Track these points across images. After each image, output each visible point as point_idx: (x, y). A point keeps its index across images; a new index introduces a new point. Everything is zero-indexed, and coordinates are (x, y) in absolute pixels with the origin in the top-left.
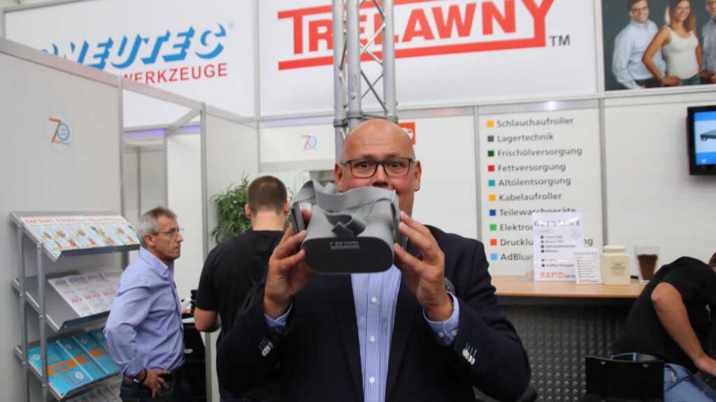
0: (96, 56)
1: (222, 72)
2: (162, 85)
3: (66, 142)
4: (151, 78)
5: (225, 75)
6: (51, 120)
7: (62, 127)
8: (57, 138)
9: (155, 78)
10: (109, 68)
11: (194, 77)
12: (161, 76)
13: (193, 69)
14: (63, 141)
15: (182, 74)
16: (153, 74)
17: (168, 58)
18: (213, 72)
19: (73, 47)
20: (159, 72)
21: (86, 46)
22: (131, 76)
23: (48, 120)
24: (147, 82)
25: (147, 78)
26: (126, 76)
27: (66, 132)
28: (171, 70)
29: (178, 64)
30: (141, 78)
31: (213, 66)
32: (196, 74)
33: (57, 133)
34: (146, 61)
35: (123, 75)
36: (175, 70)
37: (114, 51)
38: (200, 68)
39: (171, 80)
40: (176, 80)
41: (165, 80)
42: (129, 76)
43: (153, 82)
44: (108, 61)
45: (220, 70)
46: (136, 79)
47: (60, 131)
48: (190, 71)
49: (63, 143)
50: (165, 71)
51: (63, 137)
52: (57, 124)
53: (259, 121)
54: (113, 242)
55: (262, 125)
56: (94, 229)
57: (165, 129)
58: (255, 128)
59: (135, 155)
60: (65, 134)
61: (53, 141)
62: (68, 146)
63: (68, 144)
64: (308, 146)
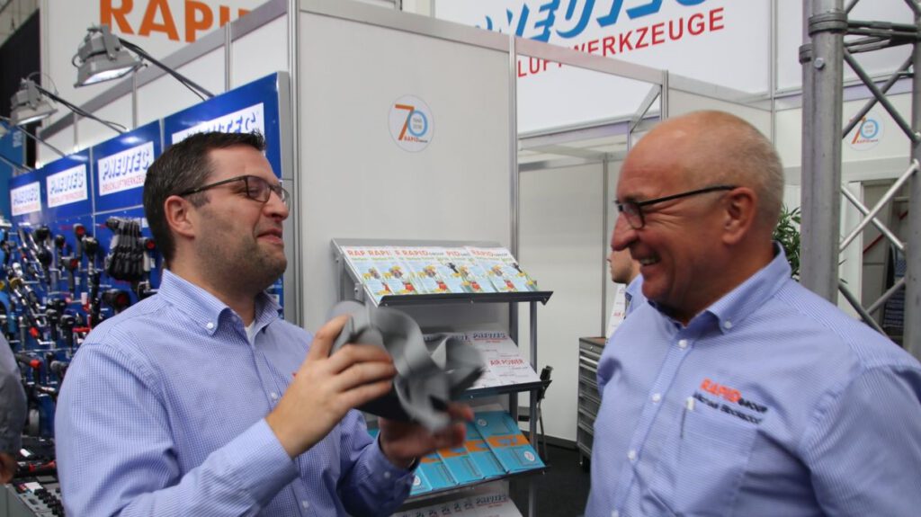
0: (538, 25)
1: (716, 24)
3: (420, 138)
4: (610, 47)
5: (721, 27)
6: (398, 107)
7: (416, 116)
8: (407, 133)
9: (616, 47)
10: (554, 39)
11: (672, 37)
12: (624, 41)
13: (671, 24)
14: (416, 137)
15: (654, 35)
16: (613, 39)
17: (634, 13)
18: (702, 25)
19: (510, 15)
20: (621, 36)
21: (525, 12)
22: (583, 46)
23: (394, 106)
24: (605, 54)
25: (605, 47)
26: (576, 48)
27: (423, 124)
28: (638, 31)
29: (648, 21)
30: (596, 49)
31: (701, 16)
32: (676, 32)
33: (407, 125)
34: (604, 22)
35: (573, 47)
36: (645, 30)
37: (560, 13)
38: (681, 21)
39: (638, 46)
40: (647, 45)
41: (630, 48)
42: (580, 48)
43: (613, 52)
44: (552, 29)
45: (712, 20)
46: (590, 50)
47: (412, 123)
48: (666, 29)
49: (417, 140)
50: (629, 34)
51: (418, 131)
52: (408, 112)
53: (775, 98)
54: (478, 287)
55: (779, 105)
56: (452, 267)
57: (628, 122)
58: (768, 111)
59: (600, 166)
60: (420, 127)
61: (400, 138)
62: (425, 144)
63: (426, 142)
64: (860, 138)
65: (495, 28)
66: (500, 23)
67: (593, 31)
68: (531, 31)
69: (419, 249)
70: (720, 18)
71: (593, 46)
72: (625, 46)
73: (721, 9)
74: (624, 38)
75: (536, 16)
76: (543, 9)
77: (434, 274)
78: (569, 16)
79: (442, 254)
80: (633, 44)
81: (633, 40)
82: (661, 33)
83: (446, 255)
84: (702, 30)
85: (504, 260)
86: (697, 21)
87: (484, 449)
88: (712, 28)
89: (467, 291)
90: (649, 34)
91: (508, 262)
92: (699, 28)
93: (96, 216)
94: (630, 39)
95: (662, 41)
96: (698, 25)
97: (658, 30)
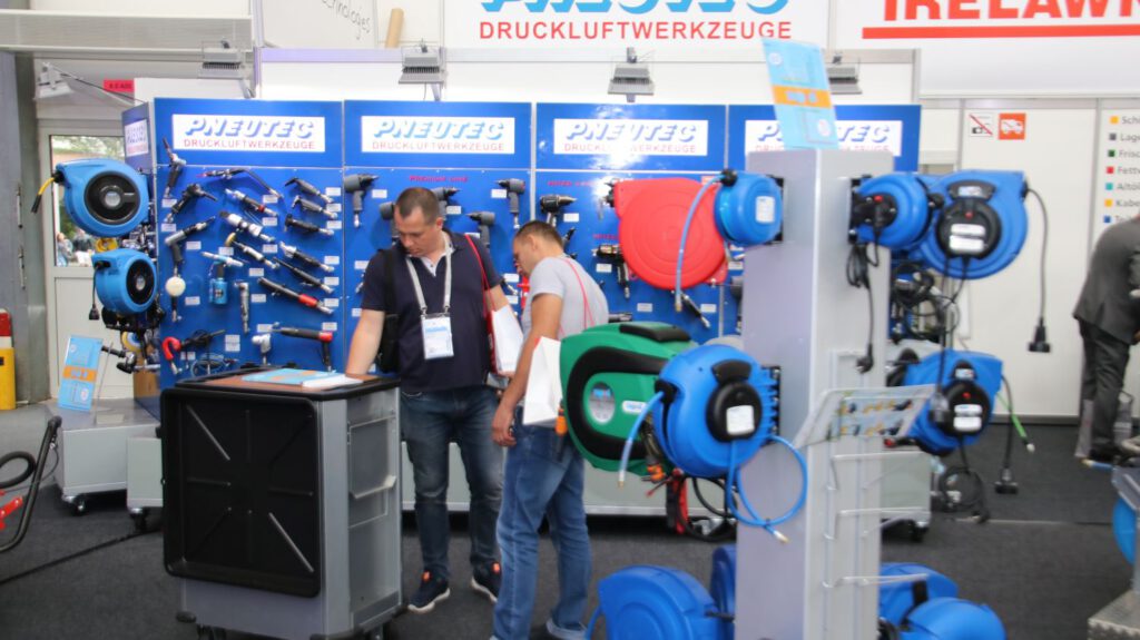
2: (698, 45)
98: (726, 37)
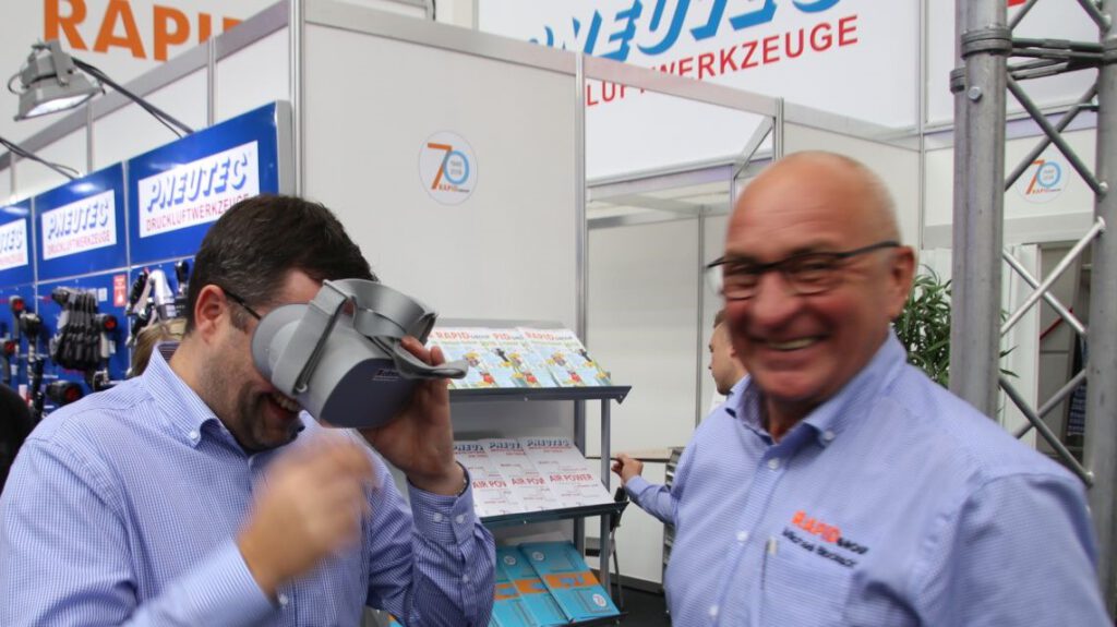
0: (613, 38)
1: (847, 37)
2: (730, 79)
3: (460, 187)
4: (708, 66)
5: (854, 41)
6: (431, 146)
7: (453, 158)
8: (443, 180)
9: (716, 66)
10: (635, 58)
11: (789, 54)
12: (726, 60)
13: (788, 36)
14: (454, 186)
15: (766, 51)
16: (712, 56)
17: (740, 23)
18: (829, 38)
19: (577, 25)
20: (722, 53)
21: (597, 21)
22: (673, 65)
23: (426, 146)
24: (700, 76)
25: (701, 67)
27: (463, 169)
28: (745, 46)
29: (757, 33)
30: (690, 69)
31: (827, 27)
32: (794, 48)
33: (443, 169)
34: (700, 34)
35: (659, 67)
36: (754, 45)
37: (643, 23)
38: (801, 33)
39: (745, 65)
40: (755, 64)
41: (734, 68)
42: (668, 68)
43: (712, 73)
44: (632, 44)
45: (842, 32)
47: (449, 167)
48: (781, 43)
49: (455, 189)
50: (733, 49)
51: (456, 178)
52: (444, 152)
53: (925, 134)
54: (533, 380)
55: (930, 142)
56: (501, 354)
57: (731, 165)
58: (915, 151)
59: (695, 222)
60: (460, 173)
61: (434, 187)
62: (465, 195)
63: (467, 191)
64: (1037, 186)
65: (557, 44)
66: (564, 35)
67: (686, 46)
68: (603, 46)
69: (457, 330)
70: (853, 29)
71: (685, 66)
72: (727, 66)
73: (854, 18)
74: (726, 54)
75: (610, 26)
76: (619, 16)
77: (477, 363)
78: (654, 26)
79: (488, 337)
80: (739, 64)
81: (738, 58)
82: (775, 48)
83: (492, 339)
84: (829, 45)
85: (567, 345)
86: (822, 32)
87: (540, 590)
88: (842, 43)
89: (520, 386)
90: (759, 49)
91: (574, 348)
92: (825, 42)
93: (39, 286)
94: (733, 57)
95: (777, 59)
96: (824, 38)
97: (770, 44)
98: (766, 61)
